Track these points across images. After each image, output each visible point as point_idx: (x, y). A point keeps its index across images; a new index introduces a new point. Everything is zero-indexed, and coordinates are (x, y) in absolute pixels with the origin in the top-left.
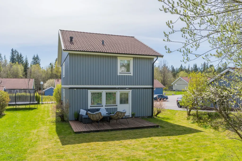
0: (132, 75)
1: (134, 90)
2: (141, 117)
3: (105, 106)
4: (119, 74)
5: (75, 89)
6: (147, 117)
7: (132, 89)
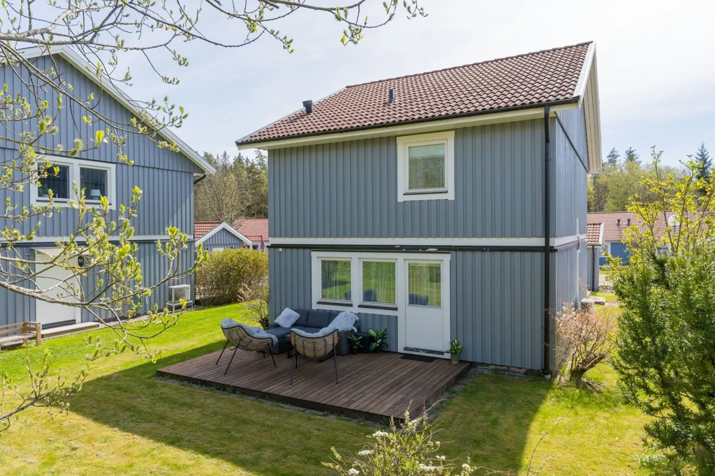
0: (451, 196)
1: (460, 254)
2: (493, 367)
3: (360, 306)
4: (401, 198)
5: (281, 250)
6: (526, 374)
7: (454, 253)
